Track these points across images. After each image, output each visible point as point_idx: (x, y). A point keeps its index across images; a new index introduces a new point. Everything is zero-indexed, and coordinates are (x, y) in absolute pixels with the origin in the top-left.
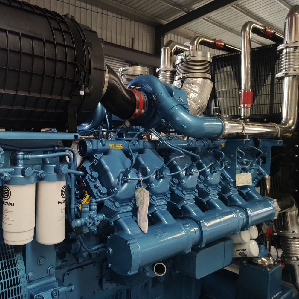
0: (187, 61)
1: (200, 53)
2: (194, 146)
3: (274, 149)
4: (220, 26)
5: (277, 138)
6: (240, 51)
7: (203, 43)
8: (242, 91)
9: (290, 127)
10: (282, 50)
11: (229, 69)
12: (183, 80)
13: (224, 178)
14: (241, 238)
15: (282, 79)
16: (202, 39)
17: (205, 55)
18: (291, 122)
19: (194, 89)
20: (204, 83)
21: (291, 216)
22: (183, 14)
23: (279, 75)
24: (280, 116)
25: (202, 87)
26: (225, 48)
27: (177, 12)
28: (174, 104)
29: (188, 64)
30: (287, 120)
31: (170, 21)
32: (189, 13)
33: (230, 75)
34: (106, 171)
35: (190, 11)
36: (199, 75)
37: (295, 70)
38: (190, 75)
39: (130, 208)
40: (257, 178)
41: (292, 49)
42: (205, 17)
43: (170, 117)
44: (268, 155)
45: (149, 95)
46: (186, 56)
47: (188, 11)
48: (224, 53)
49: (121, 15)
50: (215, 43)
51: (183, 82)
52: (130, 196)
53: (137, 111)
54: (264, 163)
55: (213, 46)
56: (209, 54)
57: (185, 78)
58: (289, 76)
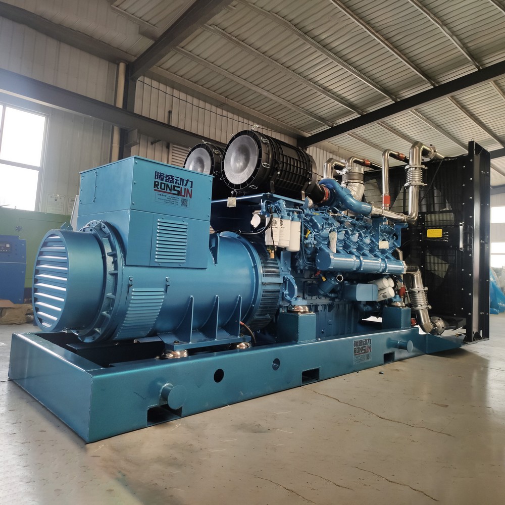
0: (349, 172)
1: (357, 168)
2: (354, 223)
3: (403, 230)
4: (364, 142)
5: (404, 222)
6: (381, 169)
7: (356, 162)
8: (383, 195)
9: (413, 218)
10: (408, 169)
11: (374, 181)
12: (347, 184)
13: (373, 242)
14: (383, 283)
15: (408, 187)
16: (356, 159)
17: (360, 169)
18: (414, 215)
19: (354, 189)
20: (360, 186)
21: (417, 278)
22: (327, 128)
23: (406, 185)
24: (408, 212)
25: (359, 188)
26: (371, 166)
27: (319, 125)
28: (346, 194)
29: (350, 174)
30: (412, 214)
31: (313, 134)
32: (333, 128)
33: (375, 186)
34: (316, 223)
35: (335, 125)
36: (356, 181)
37: (415, 182)
38: (352, 181)
39: (326, 243)
40: (392, 248)
41: (414, 169)
42: (350, 132)
43: (344, 201)
44: (399, 234)
45: (331, 190)
46: (349, 170)
47: (333, 125)
48: (371, 169)
49: (263, 125)
50: (364, 162)
51: (347, 185)
52: (327, 236)
53: (325, 198)
54: (397, 239)
55: (363, 164)
56: (363, 170)
57: (348, 182)
58: (412, 186)
